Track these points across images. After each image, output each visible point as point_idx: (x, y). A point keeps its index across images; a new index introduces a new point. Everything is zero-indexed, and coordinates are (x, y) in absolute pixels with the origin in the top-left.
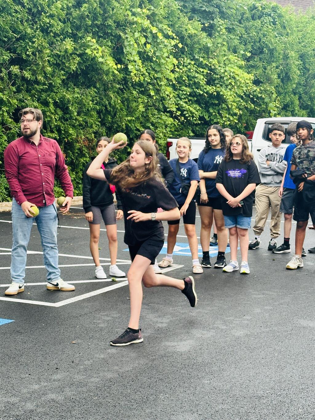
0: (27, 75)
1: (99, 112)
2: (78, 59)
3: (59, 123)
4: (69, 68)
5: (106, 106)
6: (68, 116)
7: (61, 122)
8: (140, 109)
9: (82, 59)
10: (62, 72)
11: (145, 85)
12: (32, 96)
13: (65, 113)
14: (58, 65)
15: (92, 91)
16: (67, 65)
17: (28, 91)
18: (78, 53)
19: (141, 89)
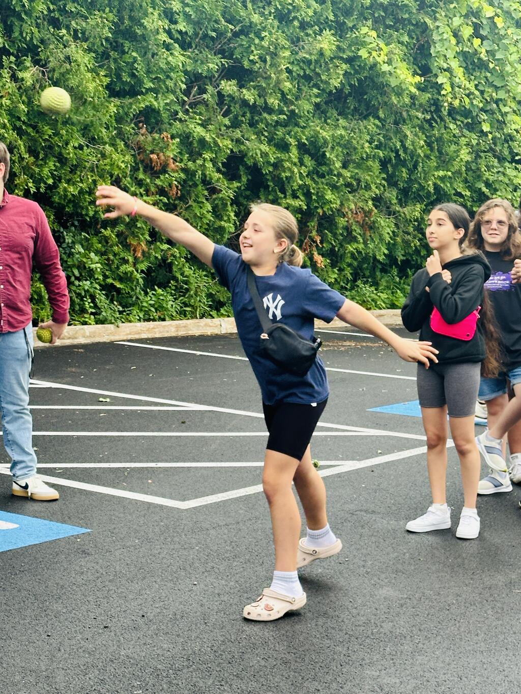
0: (249, 95)
1: (384, 163)
2: (344, 66)
3: (308, 181)
4: (327, 83)
5: (397, 152)
6: (324, 168)
7: (313, 179)
8: (462, 157)
9: (352, 66)
10: (315, 91)
11: (474, 114)
12: (259, 133)
13: (320, 164)
14: (307, 78)
15: (372, 124)
16: (323, 77)
17: (252, 124)
18: (345, 56)
19: (466, 121)
